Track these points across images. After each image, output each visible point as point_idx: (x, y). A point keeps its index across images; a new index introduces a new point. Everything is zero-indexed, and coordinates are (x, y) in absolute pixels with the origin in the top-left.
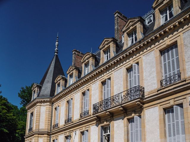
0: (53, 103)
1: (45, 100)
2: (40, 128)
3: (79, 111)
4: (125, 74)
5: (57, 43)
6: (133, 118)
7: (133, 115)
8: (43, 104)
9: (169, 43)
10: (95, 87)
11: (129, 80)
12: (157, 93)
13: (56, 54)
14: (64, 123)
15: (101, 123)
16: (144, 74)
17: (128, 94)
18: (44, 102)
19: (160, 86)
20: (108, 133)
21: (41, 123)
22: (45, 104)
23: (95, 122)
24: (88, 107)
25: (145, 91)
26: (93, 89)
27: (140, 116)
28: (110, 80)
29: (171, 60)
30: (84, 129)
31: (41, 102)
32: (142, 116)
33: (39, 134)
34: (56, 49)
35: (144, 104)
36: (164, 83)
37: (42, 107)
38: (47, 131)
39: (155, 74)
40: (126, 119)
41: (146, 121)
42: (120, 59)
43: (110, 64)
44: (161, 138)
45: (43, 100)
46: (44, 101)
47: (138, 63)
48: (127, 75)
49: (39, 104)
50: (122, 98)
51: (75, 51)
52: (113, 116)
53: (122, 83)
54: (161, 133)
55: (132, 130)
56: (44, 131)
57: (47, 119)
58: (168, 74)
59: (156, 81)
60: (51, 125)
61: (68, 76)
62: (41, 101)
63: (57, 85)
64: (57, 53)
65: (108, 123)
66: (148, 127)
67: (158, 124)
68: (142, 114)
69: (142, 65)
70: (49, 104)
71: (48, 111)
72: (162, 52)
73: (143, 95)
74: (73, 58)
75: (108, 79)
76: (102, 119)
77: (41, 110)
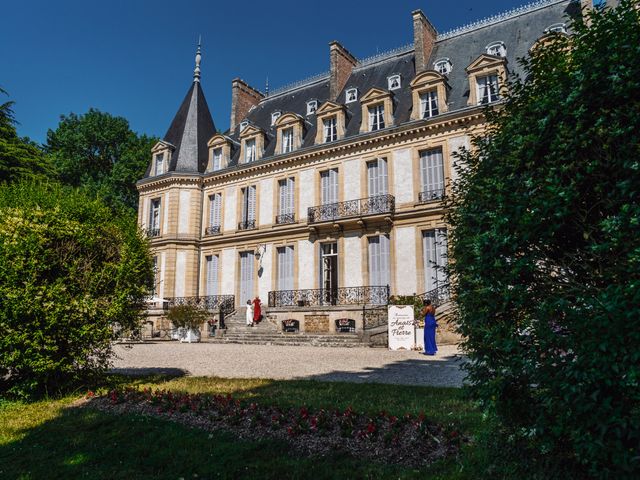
0: (203, 186)
1: (191, 179)
2: (180, 232)
3: (271, 212)
4: (364, 170)
5: (198, 57)
6: (378, 236)
7: (377, 233)
8: (184, 186)
9: (432, 146)
10: (306, 177)
11: (369, 179)
12: (413, 209)
13: (196, 79)
14: (234, 227)
15: (320, 238)
16: (395, 177)
17: (372, 204)
18: (188, 182)
19: (417, 200)
20: (332, 254)
21: (180, 223)
22: (189, 186)
23: (308, 234)
24: (291, 207)
25: (397, 201)
26: (301, 179)
27: (388, 236)
28: (337, 172)
29: (433, 167)
30: (284, 243)
31: (182, 182)
32: (391, 236)
33: (177, 244)
34: (197, 69)
35: (394, 219)
36: (423, 197)
37: (182, 192)
38: (193, 238)
39: (410, 181)
40: (365, 237)
41: (396, 244)
42: (357, 145)
43: (338, 148)
44: (417, 268)
45: (185, 178)
46: (188, 180)
47: (385, 159)
48: (367, 172)
49: (176, 185)
50: (362, 206)
51: (239, 81)
52: (343, 230)
53: (359, 182)
54: (417, 261)
55: (373, 253)
56: (189, 238)
57: (195, 216)
58: (428, 185)
59: (412, 192)
60: (201, 228)
61: (243, 140)
62: (183, 180)
63: (211, 151)
64: (199, 78)
65: (333, 239)
66: (399, 252)
67: (414, 249)
68: (391, 234)
69: (392, 163)
70: (196, 186)
71: (195, 200)
72: (422, 153)
73: (393, 208)
74: (235, 96)
75: (334, 169)
76: (321, 231)
77: (181, 197)
